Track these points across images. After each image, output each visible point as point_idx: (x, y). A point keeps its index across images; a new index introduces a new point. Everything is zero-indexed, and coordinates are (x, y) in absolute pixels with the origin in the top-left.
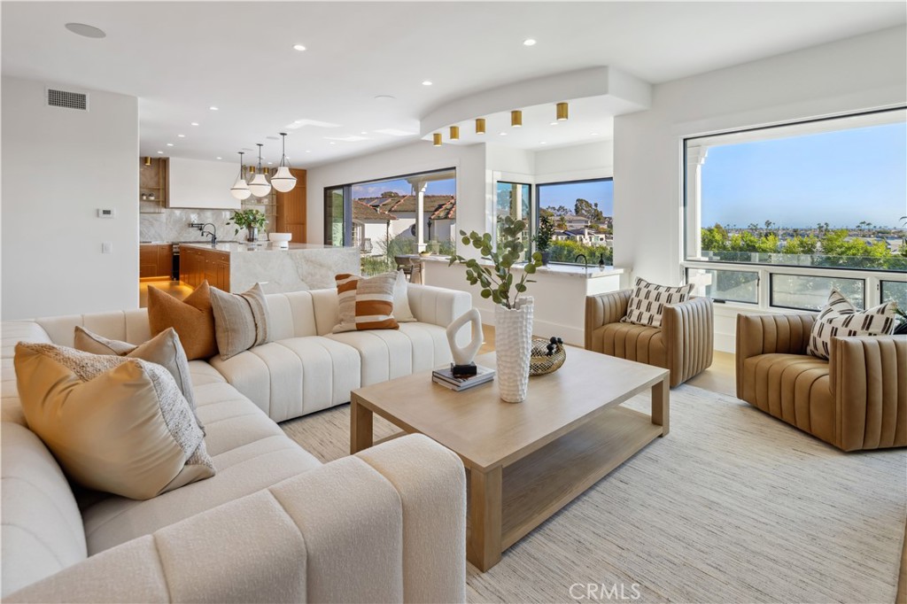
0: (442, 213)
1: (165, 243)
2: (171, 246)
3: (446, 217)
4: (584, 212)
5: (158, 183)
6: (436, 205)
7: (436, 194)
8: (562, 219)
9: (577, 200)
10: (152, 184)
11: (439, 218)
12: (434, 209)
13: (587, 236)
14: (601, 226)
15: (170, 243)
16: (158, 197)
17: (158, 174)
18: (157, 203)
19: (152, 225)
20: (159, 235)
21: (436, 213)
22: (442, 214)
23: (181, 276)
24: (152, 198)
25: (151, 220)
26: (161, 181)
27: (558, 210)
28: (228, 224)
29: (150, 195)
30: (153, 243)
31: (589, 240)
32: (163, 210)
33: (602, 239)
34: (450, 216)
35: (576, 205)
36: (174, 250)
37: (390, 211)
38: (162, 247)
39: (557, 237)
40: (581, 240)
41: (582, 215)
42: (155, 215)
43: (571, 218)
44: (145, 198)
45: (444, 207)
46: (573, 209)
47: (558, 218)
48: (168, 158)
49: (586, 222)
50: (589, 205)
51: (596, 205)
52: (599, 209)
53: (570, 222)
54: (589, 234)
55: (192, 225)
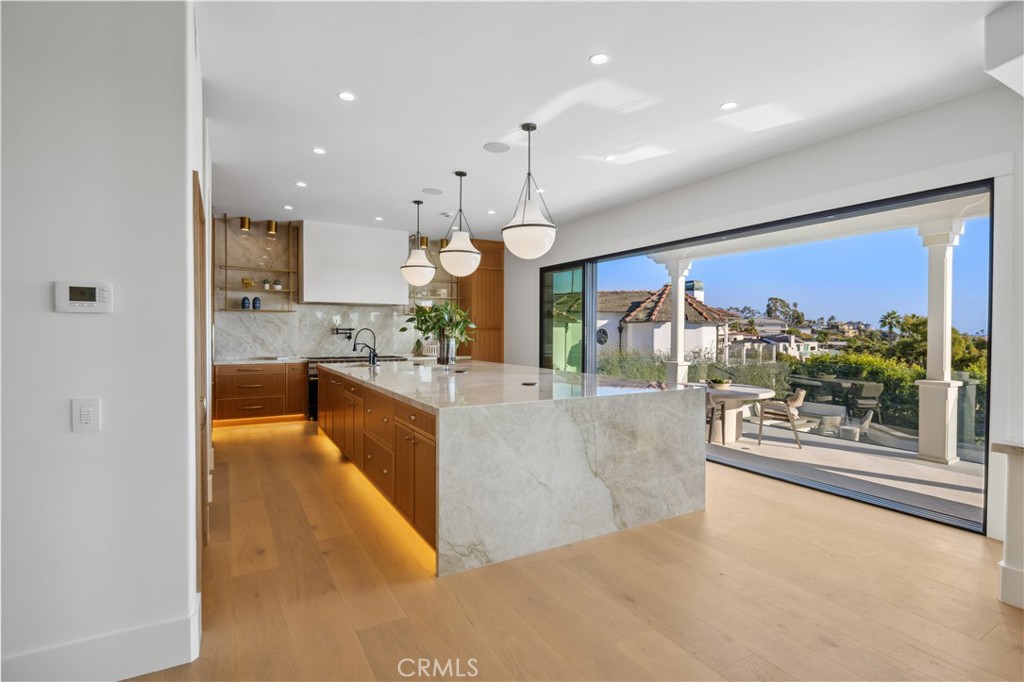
0: (640, 314)
1: (298, 360)
2: (306, 365)
3: (648, 319)
4: (778, 314)
5: (288, 263)
6: (629, 303)
7: (626, 290)
8: (751, 323)
9: (770, 299)
10: (279, 266)
11: (637, 321)
12: (626, 309)
13: (794, 344)
14: (803, 331)
15: (305, 360)
16: (288, 287)
17: (287, 249)
18: (286, 294)
19: (279, 331)
20: (289, 347)
21: (633, 314)
22: (642, 315)
23: (321, 414)
24: (279, 287)
25: (277, 321)
26: (292, 261)
27: (742, 312)
28: (404, 330)
29: (276, 283)
30: (280, 361)
31: (796, 349)
32: (295, 307)
33: (813, 348)
34: (653, 317)
35: (768, 306)
36: (311, 372)
37: (568, 311)
38: (292, 367)
39: (752, 345)
40: (786, 349)
41: (777, 318)
42: (283, 314)
43: (763, 321)
44: (267, 286)
45: (643, 305)
46: (764, 310)
47: (746, 321)
48: (301, 222)
49: (783, 326)
50: (784, 304)
51: (795, 305)
52: (799, 310)
53: (762, 325)
54: (796, 341)
55: (336, 331)
